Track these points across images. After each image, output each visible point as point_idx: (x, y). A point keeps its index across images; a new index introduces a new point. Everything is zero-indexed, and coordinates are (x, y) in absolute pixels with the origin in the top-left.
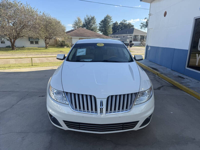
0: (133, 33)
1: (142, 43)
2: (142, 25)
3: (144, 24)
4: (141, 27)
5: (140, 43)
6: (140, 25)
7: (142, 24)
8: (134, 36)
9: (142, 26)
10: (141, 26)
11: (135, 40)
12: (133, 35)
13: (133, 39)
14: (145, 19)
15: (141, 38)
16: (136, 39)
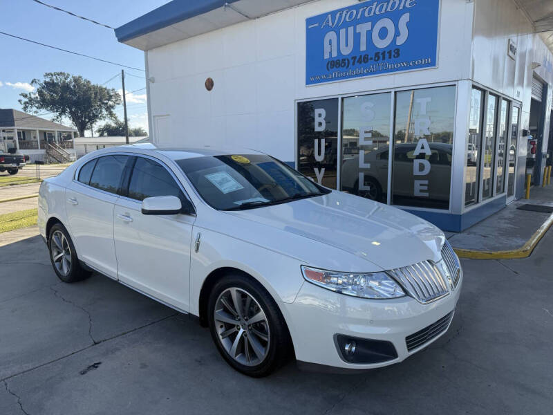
0: (13, 125)
1: (51, 152)
2: (27, 100)
3: (33, 96)
4: (23, 106)
5: (42, 155)
6: (20, 101)
7: (25, 96)
8: (19, 133)
9: (26, 103)
10: (23, 102)
11: (25, 144)
12: (16, 131)
13: (19, 143)
14: (32, 82)
15: (43, 138)
16: (28, 143)
